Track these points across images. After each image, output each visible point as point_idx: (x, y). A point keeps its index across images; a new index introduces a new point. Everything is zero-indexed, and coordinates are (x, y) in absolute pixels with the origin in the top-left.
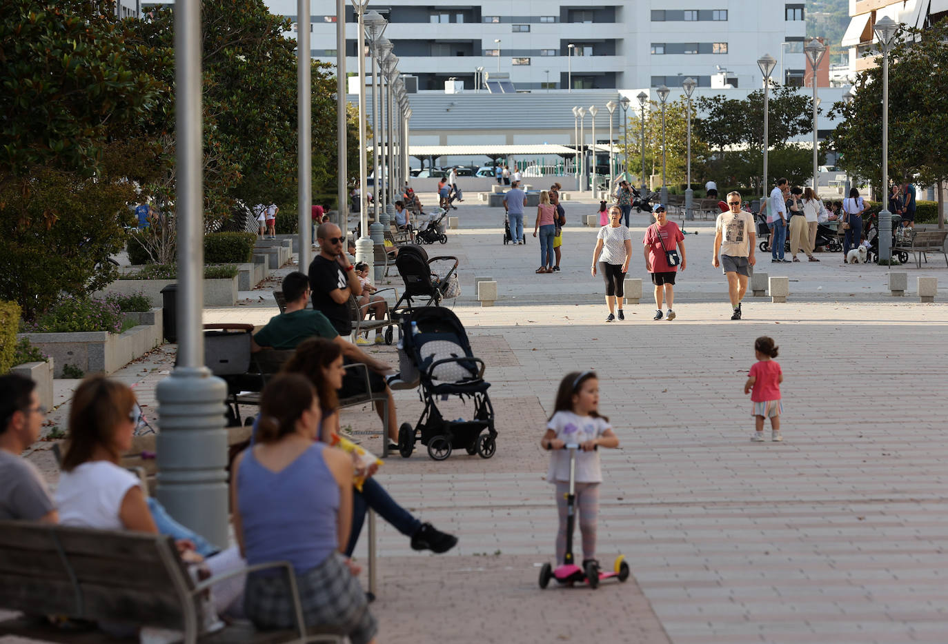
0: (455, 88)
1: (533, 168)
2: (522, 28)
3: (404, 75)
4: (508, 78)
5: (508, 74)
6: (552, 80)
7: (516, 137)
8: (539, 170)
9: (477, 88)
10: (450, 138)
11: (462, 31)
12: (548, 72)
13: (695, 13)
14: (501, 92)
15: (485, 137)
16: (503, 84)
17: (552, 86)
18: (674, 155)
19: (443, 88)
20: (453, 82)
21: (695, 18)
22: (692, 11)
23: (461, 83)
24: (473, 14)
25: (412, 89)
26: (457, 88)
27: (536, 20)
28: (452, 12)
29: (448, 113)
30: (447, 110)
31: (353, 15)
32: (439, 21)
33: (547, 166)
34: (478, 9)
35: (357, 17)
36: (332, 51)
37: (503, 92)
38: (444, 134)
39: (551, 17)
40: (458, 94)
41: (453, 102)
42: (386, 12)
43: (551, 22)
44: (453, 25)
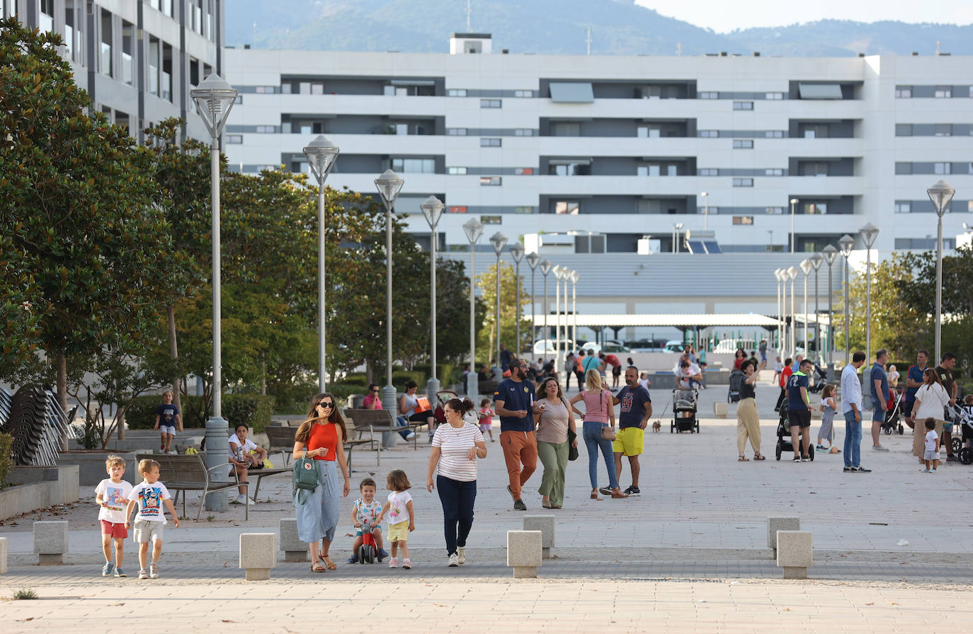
0: (650, 248)
1: (726, 343)
2: (745, 182)
3: (590, 234)
4: (713, 237)
5: (713, 232)
6: (776, 242)
7: (719, 306)
9: (676, 251)
10: (637, 306)
11: (675, 185)
12: (771, 232)
13: (948, 166)
14: (704, 252)
16: (707, 244)
17: (777, 249)
18: (884, 327)
19: (635, 249)
20: (647, 241)
21: (948, 170)
22: (944, 163)
23: (658, 242)
24: (687, 166)
25: (598, 249)
26: (653, 248)
27: (761, 173)
28: (663, 164)
29: (636, 277)
30: (636, 273)
31: (548, 166)
32: (648, 174)
33: (744, 340)
34: (693, 160)
35: (553, 169)
36: (523, 208)
37: (707, 252)
38: (631, 301)
39: (777, 169)
40: (653, 255)
41: (645, 265)
42: (587, 162)
43: (777, 176)
44: (664, 178)
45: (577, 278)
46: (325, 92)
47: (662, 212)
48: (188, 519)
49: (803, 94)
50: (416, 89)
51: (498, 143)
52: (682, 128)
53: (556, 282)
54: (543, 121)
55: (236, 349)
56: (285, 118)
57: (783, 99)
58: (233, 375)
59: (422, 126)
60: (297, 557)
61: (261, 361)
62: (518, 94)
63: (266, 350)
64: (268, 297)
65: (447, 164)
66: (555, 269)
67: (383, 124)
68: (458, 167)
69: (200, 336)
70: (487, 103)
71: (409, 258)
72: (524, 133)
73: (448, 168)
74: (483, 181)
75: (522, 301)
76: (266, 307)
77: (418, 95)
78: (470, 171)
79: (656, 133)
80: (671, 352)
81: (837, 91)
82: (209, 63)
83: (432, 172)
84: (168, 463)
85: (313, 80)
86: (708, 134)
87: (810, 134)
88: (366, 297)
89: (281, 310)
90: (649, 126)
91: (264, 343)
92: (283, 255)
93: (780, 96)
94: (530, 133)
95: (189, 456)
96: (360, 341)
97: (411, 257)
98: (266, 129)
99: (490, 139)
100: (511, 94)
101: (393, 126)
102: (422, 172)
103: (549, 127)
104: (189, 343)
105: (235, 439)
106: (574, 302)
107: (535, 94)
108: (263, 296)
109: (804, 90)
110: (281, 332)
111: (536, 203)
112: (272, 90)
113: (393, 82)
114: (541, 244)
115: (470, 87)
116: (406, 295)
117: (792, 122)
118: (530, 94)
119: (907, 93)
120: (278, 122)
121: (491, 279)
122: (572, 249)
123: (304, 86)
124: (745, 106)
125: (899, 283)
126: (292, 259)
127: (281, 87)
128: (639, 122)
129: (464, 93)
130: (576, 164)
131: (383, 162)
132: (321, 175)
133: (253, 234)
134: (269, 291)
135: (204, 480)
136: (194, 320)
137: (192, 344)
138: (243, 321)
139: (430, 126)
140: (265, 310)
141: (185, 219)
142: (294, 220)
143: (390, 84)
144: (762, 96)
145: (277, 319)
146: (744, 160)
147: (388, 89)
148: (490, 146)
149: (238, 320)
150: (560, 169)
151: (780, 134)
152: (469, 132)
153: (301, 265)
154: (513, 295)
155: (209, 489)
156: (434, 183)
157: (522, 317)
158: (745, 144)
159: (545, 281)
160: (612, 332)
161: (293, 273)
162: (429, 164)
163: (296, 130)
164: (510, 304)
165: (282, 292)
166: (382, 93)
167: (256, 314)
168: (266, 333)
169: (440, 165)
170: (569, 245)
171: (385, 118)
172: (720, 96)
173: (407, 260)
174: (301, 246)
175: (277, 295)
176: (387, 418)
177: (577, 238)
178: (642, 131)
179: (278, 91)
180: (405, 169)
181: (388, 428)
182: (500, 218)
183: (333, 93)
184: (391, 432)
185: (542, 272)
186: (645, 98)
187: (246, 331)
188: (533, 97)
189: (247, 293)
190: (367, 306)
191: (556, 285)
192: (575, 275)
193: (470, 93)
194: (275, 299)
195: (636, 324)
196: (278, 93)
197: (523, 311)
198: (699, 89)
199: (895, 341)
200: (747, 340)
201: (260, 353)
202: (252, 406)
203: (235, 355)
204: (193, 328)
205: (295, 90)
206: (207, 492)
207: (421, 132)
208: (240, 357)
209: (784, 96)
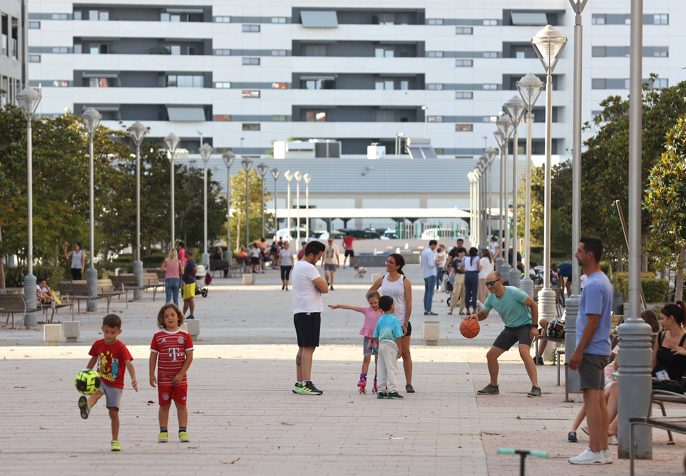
0: (377, 153)
1: (430, 231)
2: (466, 95)
3: (328, 141)
4: (429, 144)
7: (430, 201)
8: (436, 233)
9: (398, 153)
10: (365, 201)
11: (406, 97)
12: (486, 138)
14: (422, 157)
15: (400, 201)
16: (425, 149)
19: (365, 152)
20: (374, 147)
23: (383, 148)
24: (417, 82)
25: (334, 154)
26: (379, 153)
27: (479, 87)
28: (397, 80)
29: (363, 177)
30: (363, 174)
31: (299, 81)
32: (384, 88)
33: (444, 229)
34: (422, 77)
35: (303, 84)
36: (279, 116)
37: (424, 157)
38: (359, 197)
39: (493, 84)
40: (380, 159)
41: (371, 167)
42: (332, 78)
43: (493, 90)
44: (398, 92)
45: (310, 180)
46: (111, 19)
47: (396, 121)
48: (15, 329)
49: (514, 22)
50: (188, 16)
51: (257, 62)
52: (413, 49)
53: (287, 184)
54: (295, 43)
55: (39, 237)
56: (77, 40)
57: (498, 25)
58: (37, 253)
59: (193, 47)
60: (72, 340)
61: (55, 245)
62: (274, 20)
63: (59, 238)
64: (60, 203)
65: (214, 80)
66: (286, 174)
67: (160, 46)
68: (223, 82)
69: (16, 228)
70: (248, 28)
71: (163, 171)
72: (278, 53)
73: (215, 83)
74: (244, 95)
75: (264, 198)
76: (58, 209)
77: (190, 21)
78: (233, 86)
79: (390, 53)
80: (387, 239)
81: (543, 18)
82: (15, 16)
83: (201, 86)
84: (4, 298)
85: (100, 8)
86: (435, 54)
87: (520, 55)
88: (130, 200)
89: (69, 211)
90: (385, 48)
91: (56, 233)
92: (69, 176)
93: (495, 23)
94: (284, 53)
95: (15, 295)
96: (126, 231)
97: (164, 169)
98: (60, 50)
99: (250, 59)
100: (268, 20)
101: (168, 48)
102: (193, 86)
103: (300, 48)
104: (9, 233)
105: (38, 287)
106: (307, 199)
107: (287, 21)
108: (56, 203)
109: (516, 18)
110: (68, 226)
111: (289, 112)
112: (65, 17)
113: (168, 10)
114: (287, 150)
115: (234, 14)
116: (160, 198)
117: (505, 44)
118: (284, 20)
119: (602, 21)
120: (70, 44)
121: (238, 182)
122: (313, 154)
123: (93, 14)
124: (466, 31)
125: (535, 187)
126: (75, 177)
127: (73, 15)
128: (377, 44)
129: (228, 20)
130: (324, 80)
131: (160, 78)
132: (91, 131)
133: (49, 163)
134: (61, 199)
135: (24, 308)
136: (12, 219)
137: (11, 233)
138: (43, 219)
139: (200, 47)
140: (58, 212)
141: (6, 154)
142: (77, 151)
143: (165, 12)
144: (479, 22)
145: (66, 218)
146: (465, 76)
147: (164, 16)
148: (250, 64)
149: (40, 218)
150: (310, 84)
151: (495, 55)
152: (232, 53)
153: (81, 182)
154: (256, 194)
155: (26, 312)
156: (203, 96)
157: (265, 211)
158: (466, 63)
159: (275, 184)
160: (342, 222)
161: (75, 187)
162: (199, 79)
163: (86, 51)
164: (254, 200)
165: (70, 200)
166: (159, 20)
167: (52, 213)
168: (58, 227)
169: (208, 80)
170: (310, 150)
171: (161, 40)
172: (445, 22)
173: (161, 172)
174: (81, 169)
175: (66, 201)
176: (136, 281)
177: (317, 145)
178: (379, 51)
179: (71, 17)
180: (179, 84)
181: (136, 287)
182: (259, 125)
183: (117, 20)
184: (138, 290)
185: (273, 176)
186: (382, 24)
187: (45, 225)
188: (286, 23)
189: (46, 200)
190: (130, 207)
191: (287, 187)
192: (308, 177)
193: (233, 20)
194: (64, 204)
195: (363, 217)
196: (70, 19)
197: (265, 206)
198: (427, 16)
199: (537, 230)
200: (446, 229)
201: (55, 240)
202: (50, 274)
203: (38, 241)
204: (11, 223)
205: (85, 17)
206: (25, 314)
207: (192, 53)
208: (42, 242)
209: (499, 23)
